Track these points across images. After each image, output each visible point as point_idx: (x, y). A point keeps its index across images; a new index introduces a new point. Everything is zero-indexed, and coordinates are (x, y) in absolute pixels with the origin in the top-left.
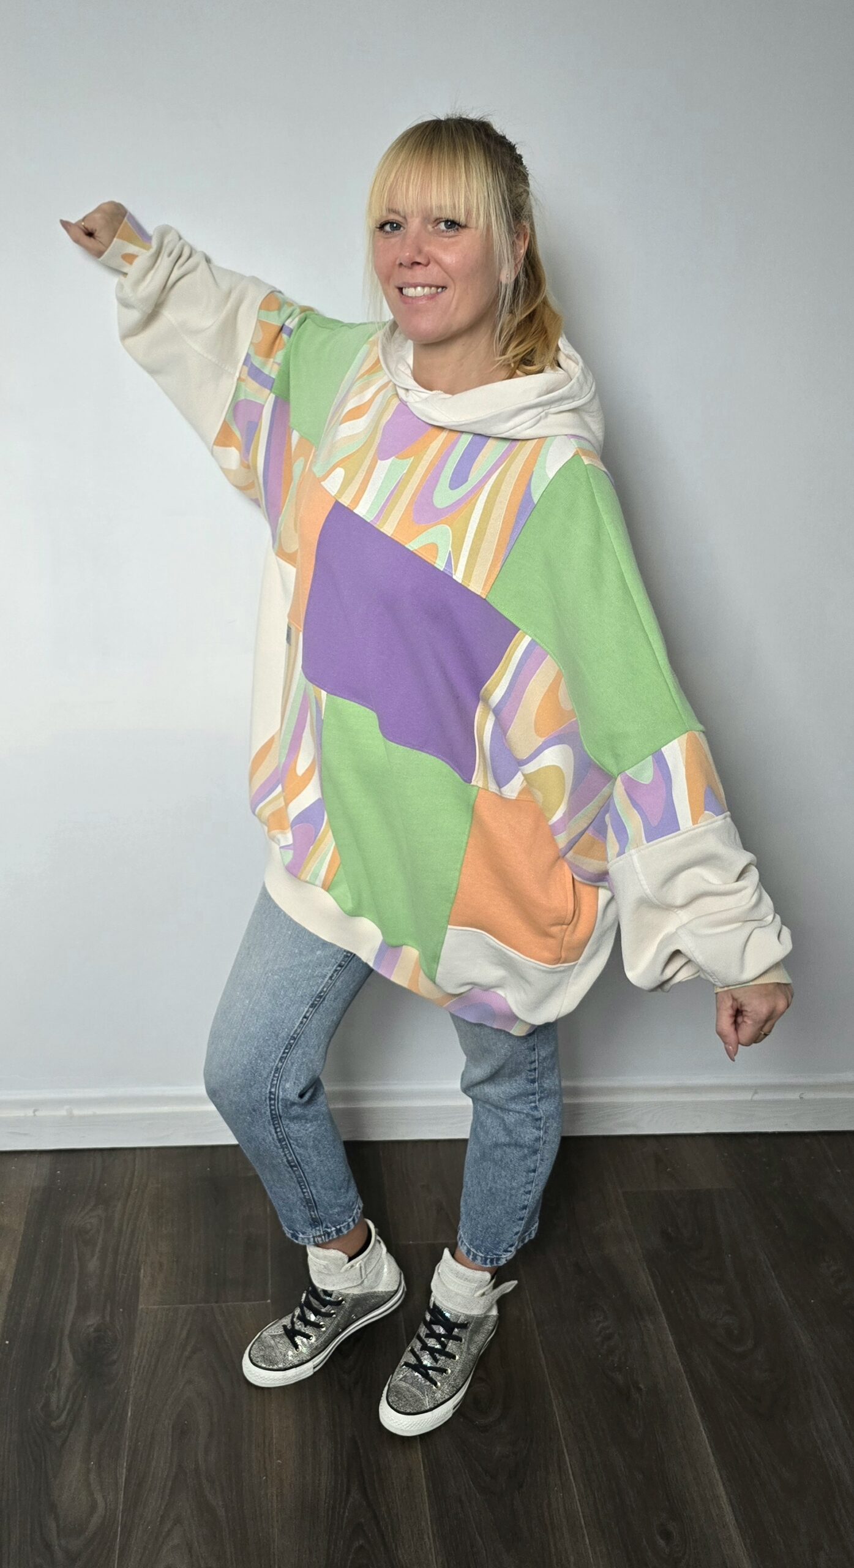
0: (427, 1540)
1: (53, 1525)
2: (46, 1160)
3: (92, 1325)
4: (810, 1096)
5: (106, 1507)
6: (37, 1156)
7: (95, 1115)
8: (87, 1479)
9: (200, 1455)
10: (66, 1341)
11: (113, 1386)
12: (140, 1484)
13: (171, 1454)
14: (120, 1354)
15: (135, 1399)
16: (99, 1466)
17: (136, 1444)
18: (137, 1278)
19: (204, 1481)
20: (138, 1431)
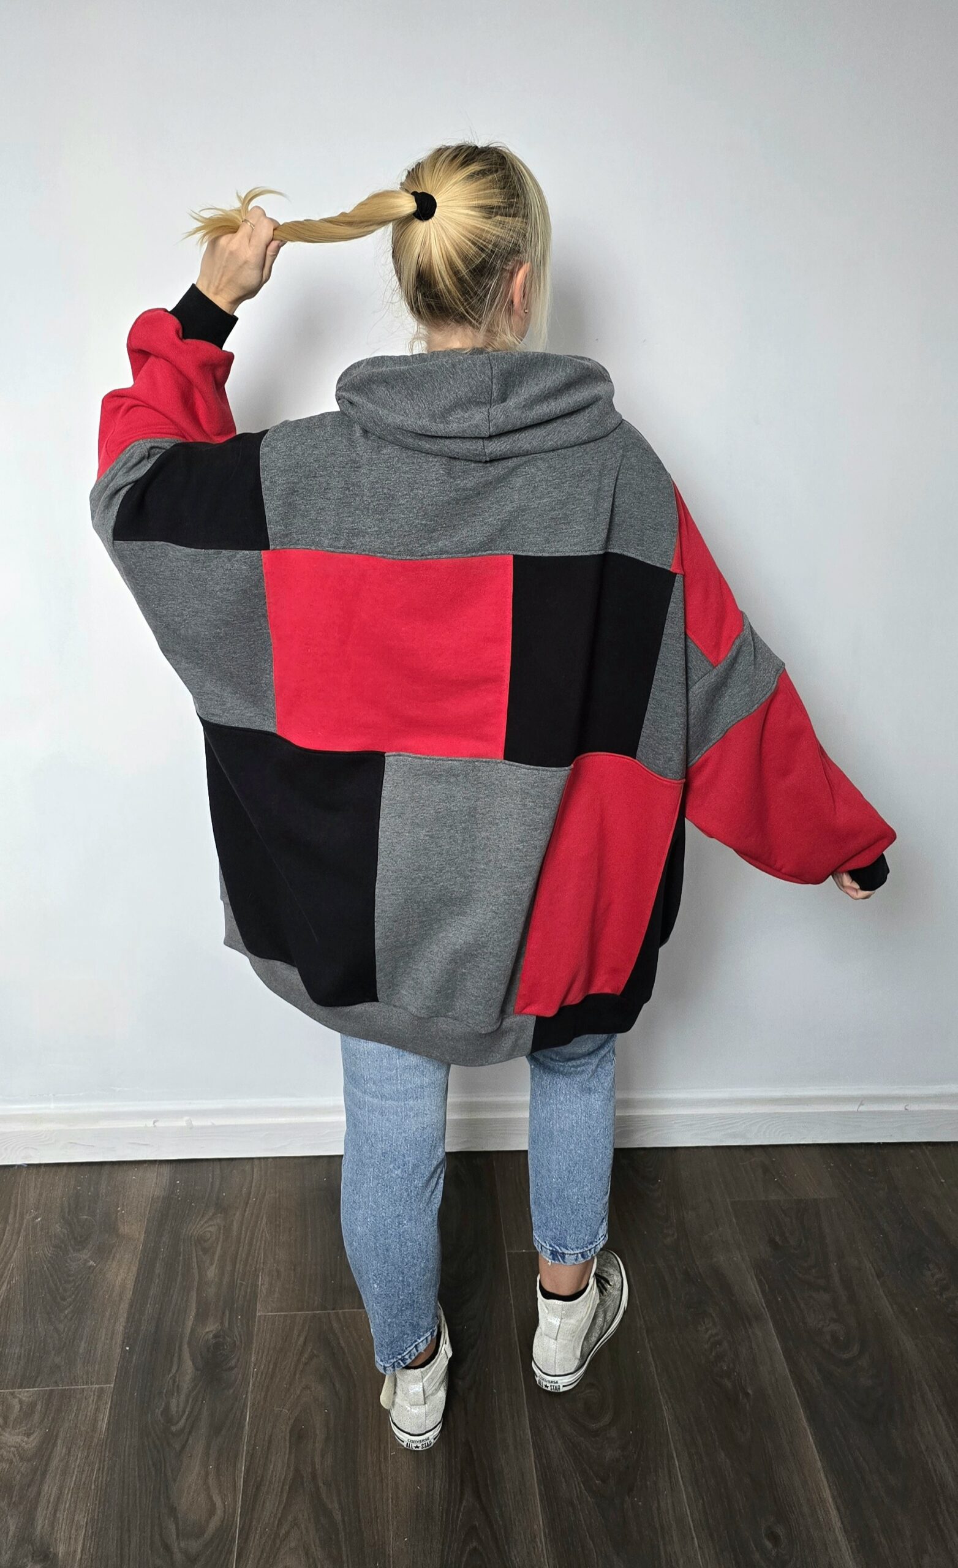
0: (539, 1543)
1: (173, 1528)
2: (166, 1170)
3: (212, 1331)
4: (914, 1107)
5: (224, 1511)
6: (157, 1166)
7: (214, 1127)
8: (205, 1482)
9: (317, 1460)
10: (185, 1347)
11: (231, 1391)
12: (258, 1488)
13: (288, 1459)
14: (238, 1360)
15: (253, 1405)
16: (218, 1468)
17: (254, 1449)
18: (255, 1285)
19: (321, 1485)
20: (255, 1436)
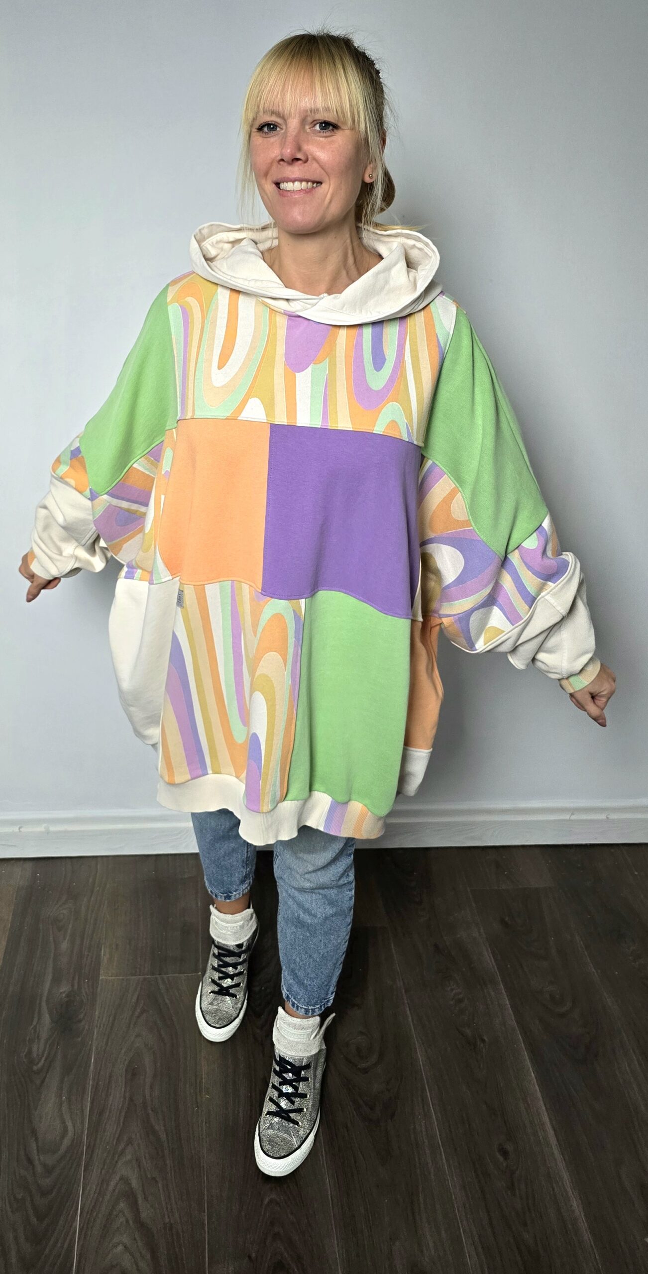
1: (34, 1145)
2: (29, 865)
3: (64, 992)
5: (75, 1131)
6: (22, 862)
7: (66, 832)
8: (60, 1110)
9: (147, 1092)
10: (44, 1004)
11: (80, 1039)
12: (101, 1114)
13: (125, 1091)
14: (85, 1015)
15: (97, 1049)
16: (69, 1100)
17: (97, 1083)
18: (98, 956)
19: (150, 1111)
20: (99, 1073)
